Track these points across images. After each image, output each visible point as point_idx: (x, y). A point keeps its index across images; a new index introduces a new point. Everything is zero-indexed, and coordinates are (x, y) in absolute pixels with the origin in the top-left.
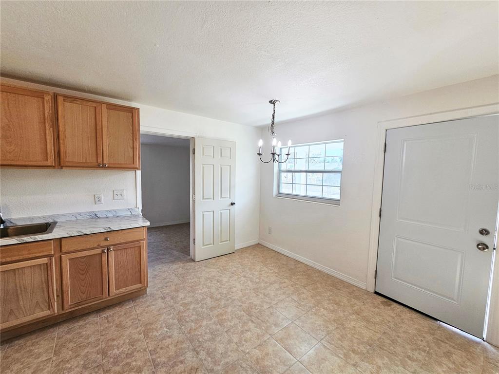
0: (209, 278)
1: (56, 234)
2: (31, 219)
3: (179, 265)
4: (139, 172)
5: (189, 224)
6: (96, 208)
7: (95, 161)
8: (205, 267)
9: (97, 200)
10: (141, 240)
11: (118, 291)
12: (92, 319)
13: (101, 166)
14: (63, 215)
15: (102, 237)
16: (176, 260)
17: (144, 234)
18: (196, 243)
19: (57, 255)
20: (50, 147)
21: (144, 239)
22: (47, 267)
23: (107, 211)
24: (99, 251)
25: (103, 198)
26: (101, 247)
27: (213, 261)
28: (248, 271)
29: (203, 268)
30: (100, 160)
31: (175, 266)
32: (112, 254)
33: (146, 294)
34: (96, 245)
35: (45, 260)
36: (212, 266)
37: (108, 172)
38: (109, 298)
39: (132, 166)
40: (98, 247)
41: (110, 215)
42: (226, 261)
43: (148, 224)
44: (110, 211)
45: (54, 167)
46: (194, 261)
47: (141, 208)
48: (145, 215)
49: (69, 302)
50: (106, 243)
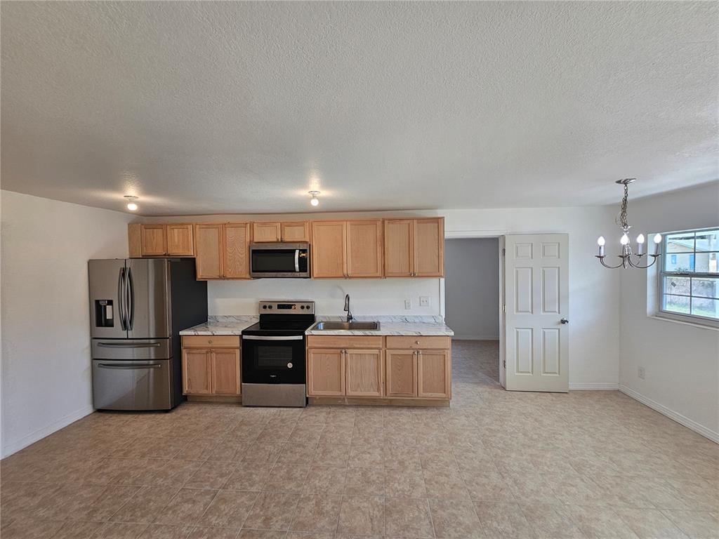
0: (524, 414)
1: (383, 332)
2: (364, 317)
3: (484, 389)
4: (443, 280)
5: (498, 342)
6: (406, 313)
7: (408, 271)
8: (519, 399)
9: (407, 306)
10: (445, 349)
11: (424, 394)
12: (404, 411)
13: (412, 275)
14: (384, 317)
15: (413, 340)
16: (482, 382)
17: (448, 344)
18: (507, 367)
19: (383, 349)
20: (379, 262)
21: (448, 349)
22: (378, 357)
23: (414, 316)
24: (411, 352)
25: (411, 303)
26: (413, 349)
27: (532, 395)
28: (588, 422)
29: (517, 401)
30: (412, 271)
31: (480, 389)
32: (421, 357)
33: (449, 406)
34: (409, 347)
35: (376, 351)
36: (529, 401)
37: (417, 279)
38: (417, 398)
39: (438, 274)
40: (411, 348)
41: (417, 320)
42: (552, 400)
43: (452, 334)
44: (417, 317)
45: (381, 277)
46: (504, 388)
47: (444, 317)
48: (449, 322)
49: (390, 391)
50: (417, 347)
